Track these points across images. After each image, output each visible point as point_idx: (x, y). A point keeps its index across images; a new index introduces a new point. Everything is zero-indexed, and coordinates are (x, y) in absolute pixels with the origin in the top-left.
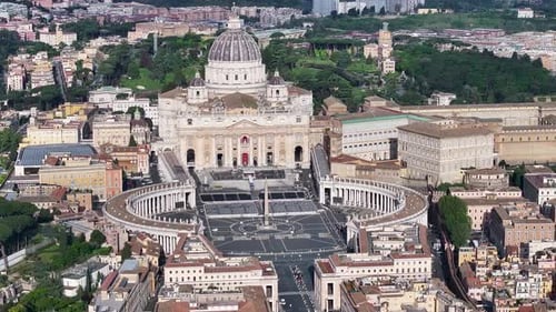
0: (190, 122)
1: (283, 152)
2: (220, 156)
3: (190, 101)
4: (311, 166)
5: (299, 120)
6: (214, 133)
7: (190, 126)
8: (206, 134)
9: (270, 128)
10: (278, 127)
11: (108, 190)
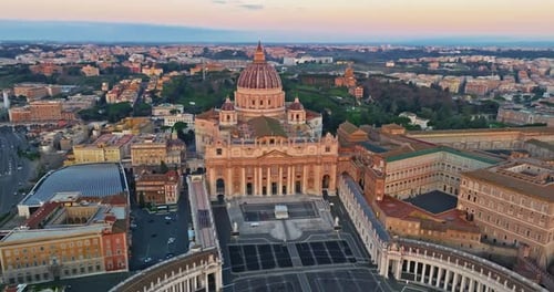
0: (219, 152)
1: (311, 181)
2: (249, 186)
3: (221, 123)
4: (337, 193)
5: (328, 149)
6: (244, 163)
7: (219, 156)
8: (236, 165)
9: (300, 158)
10: (308, 157)
11: (107, 259)
